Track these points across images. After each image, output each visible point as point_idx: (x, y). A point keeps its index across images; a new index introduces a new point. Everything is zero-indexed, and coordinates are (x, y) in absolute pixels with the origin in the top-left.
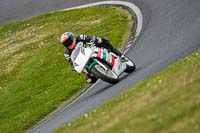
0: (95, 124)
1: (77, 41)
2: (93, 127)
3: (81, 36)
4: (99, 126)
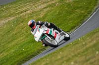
0: (84, 43)
1: (37, 24)
2: (83, 45)
3: (39, 22)
4: (86, 44)
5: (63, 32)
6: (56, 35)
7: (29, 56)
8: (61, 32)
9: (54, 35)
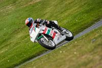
5: (64, 31)
6: (54, 35)
7: (82, 27)
8: (62, 31)
9: (52, 36)
